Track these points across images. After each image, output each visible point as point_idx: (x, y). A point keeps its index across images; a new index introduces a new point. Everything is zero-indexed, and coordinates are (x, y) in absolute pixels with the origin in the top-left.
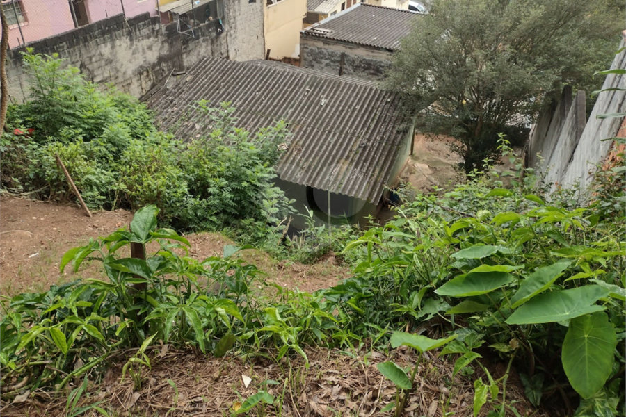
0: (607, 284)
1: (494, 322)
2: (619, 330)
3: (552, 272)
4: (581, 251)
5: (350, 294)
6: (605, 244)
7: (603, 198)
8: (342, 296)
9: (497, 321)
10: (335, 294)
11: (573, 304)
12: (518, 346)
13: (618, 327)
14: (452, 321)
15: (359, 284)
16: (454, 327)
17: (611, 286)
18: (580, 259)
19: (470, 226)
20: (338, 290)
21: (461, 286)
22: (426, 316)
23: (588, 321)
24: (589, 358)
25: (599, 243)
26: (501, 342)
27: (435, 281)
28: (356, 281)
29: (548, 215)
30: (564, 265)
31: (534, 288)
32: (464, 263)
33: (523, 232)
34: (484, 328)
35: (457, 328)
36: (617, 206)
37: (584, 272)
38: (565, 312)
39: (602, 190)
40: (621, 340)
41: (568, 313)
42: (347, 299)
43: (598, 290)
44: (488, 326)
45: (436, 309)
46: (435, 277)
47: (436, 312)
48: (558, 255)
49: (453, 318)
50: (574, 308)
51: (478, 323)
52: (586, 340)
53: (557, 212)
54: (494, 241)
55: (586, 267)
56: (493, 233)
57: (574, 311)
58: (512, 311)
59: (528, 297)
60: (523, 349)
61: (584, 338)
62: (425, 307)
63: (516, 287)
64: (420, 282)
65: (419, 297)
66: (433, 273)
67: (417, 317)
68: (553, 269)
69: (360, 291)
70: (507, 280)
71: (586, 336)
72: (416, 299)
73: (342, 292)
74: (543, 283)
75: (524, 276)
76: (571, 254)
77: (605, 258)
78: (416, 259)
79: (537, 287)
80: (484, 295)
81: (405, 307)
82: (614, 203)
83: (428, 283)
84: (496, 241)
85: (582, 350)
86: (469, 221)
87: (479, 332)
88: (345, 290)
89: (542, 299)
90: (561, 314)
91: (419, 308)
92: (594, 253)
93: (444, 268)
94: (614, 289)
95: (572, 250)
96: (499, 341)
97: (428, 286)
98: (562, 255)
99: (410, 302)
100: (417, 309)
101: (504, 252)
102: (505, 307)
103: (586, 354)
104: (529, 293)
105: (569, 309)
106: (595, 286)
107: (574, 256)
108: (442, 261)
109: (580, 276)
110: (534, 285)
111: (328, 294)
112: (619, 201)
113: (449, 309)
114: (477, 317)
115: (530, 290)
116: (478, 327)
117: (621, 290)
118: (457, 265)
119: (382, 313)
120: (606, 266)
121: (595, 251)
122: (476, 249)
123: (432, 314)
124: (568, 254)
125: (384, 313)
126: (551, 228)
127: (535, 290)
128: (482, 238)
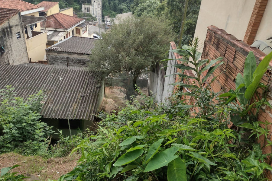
0: (178, 145)
1: (140, 171)
2: (186, 161)
3: (158, 144)
4: (167, 131)
5: (77, 174)
6: (175, 126)
7: (172, 108)
8: (74, 176)
9: (142, 171)
10: (70, 176)
11: (167, 156)
12: (152, 179)
13: (186, 160)
14: (124, 175)
15: (81, 168)
16: (125, 177)
17: (179, 145)
18: (167, 135)
19: (125, 129)
20: (71, 174)
21: (124, 160)
22: (114, 175)
23: (174, 162)
24: (178, 178)
25: (173, 126)
26: (146, 179)
27: (115, 158)
28: (80, 167)
29: (153, 119)
30: (161, 140)
31: (153, 152)
32: (125, 147)
33: (146, 128)
34: (138, 175)
35: (127, 177)
36: (177, 110)
37: (170, 141)
38: (165, 161)
39: (171, 105)
40: (187, 166)
41: (166, 161)
42: (76, 177)
43: (175, 149)
44: (139, 173)
45: (117, 171)
46: (115, 156)
47: (117, 172)
48: (159, 135)
49: (125, 174)
50: (168, 158)
51: (135, 173)
52: (175, 170)
53: (156, 117)
54: (136, 134)
55: (170, 138)
56: (135, 131)
57: (168, 160)
58: (147, 164)
59: (151, 157)
60: (154, 180)
61: (174, 170)
62: (113, 171)
63: (147, 153)
64: (109, 160)
65: (109, 167)
66: (114, 154)
67: (110, 177)
68: (158, 143)
69: (82, 171)
70: (141, 152)
71: (175, 169)
72: (108, 168)
73: (73, 174)
74: (156, 150)
75: (150, 147)
76: (164, 134)
77: (176, 133)
78: (104, 151)
79: (154, 152)
80: (134, 161)
81: (104, 173)
82: (176, 109)
83: (112, 159)
84: (136, 133)
85: (175, 175)
86: (125, 127)
87: (136, 177)
88: (74, 173)
89: (156, 157)
90: (163, 162)
91: (110, 172)
92: (171, 132)
93: (118, 151)
94: (180, 146)
95: (164, 132)
96: (144, 178)
97: (112, 161)
98: (161, 135)
99: (106, 170)
100: (109, 173)
101: (140, 139)
102: (144, 163)
103: (177, 176)
104: (152, 155)
105: (166, 159)
106: (174, 147)
107: (165, 134)
108: (117, 147)
109: (169, 142)
110: (153, 151)
111: (67, 177)
112: (177, 108)
113: (122, 169)
114: (134, 170)
115: (151, 154)
116: (135, 174)
117: (183, 145)
118: (123, 149)
119: (94, 179)
120: (177, 136)
121: (172, 131)
122: (129, 139)
123: (116, 174)
124: (163, 134)
125: (95, 179)
126: (155, 124)
127: (153, 153)
128: (131, 133)
